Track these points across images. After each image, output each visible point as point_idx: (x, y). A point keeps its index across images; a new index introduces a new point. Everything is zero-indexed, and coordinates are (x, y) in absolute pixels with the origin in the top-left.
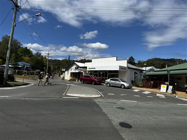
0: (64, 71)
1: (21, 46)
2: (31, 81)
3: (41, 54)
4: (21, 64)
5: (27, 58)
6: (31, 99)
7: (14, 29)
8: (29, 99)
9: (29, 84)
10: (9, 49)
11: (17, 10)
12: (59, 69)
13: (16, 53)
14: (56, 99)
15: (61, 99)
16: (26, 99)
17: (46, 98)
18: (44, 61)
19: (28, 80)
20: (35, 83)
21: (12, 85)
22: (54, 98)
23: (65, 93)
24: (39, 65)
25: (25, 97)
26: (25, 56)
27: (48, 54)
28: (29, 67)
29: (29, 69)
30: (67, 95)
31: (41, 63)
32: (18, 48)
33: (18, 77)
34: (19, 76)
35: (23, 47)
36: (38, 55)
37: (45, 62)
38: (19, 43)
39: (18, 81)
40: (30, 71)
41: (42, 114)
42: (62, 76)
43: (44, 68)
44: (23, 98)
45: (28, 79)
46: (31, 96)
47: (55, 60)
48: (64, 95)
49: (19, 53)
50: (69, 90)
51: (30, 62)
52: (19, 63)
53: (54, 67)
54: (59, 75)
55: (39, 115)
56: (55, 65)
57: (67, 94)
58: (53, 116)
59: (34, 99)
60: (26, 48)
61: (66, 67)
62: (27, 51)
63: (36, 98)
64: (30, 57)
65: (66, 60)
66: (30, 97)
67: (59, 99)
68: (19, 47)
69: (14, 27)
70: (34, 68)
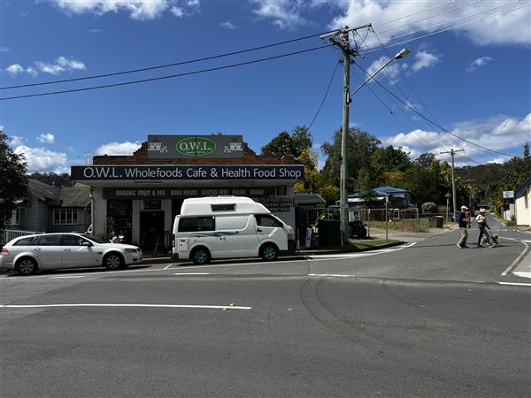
0: (512, 196)
1: (379, 146)
2: (410, 236)
3: (433, 156)
4: (382, 193)
5: (395, 175)
6: (401, 283)
7: (348, 109)
8: (396, 283)
9: (402, 243)
10: (344, 160)
11: (350, 62)
12: (495, 193)
13: (368, 165)
14: (476, 286)
15: (491, 287)
16: (387, 282)
17: (443, 282)
18: (443, 176)
19: (401, 233)
20: (419, 239)
21: (360, 247)
22: (467, 285)
23: (509, 269)
24: (432, 189)
25: (386, 279)
26: (390, 170)
27: (452, 153)
28: (403, 196)
29: (405, 202)
30: (514, 275)
31: (435, 182)
32: (372, 154)
33: (377, 227)
34: (380, 223)
35: (382, 148)
36: (427, 159)
37: (446, 177)
38: (374, 140)
39: (376, 238)
40: (408, 206)
41: (424, 328)
42: (508, 215)
43: (447, 195)
44: (381, 282)
45: (403, 230)
46: (400, 277)
47: (482, 167)
48: (504, 274)
49: (374, 164)
50: (526, 258)
51: (406, 185)
52: (378, 191)
53: (479, 189)
54: (500, 213)
55: (416, 328)
56: (484, 182)
57: (516, 273)
58: (455, 336)
59: (408, 284)
60: (391, 147)
61: (519, 182)
62: (395, 157)
63: (413, 281)
64: (402, 169)
65: (515, 160)
66: (398, 280)
67: (484, 287)
68: (375, 149)
69: (347, 104)
70: (417, 198)
